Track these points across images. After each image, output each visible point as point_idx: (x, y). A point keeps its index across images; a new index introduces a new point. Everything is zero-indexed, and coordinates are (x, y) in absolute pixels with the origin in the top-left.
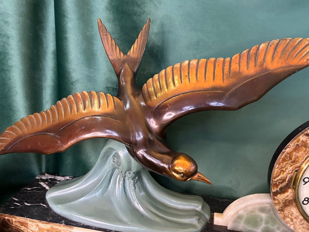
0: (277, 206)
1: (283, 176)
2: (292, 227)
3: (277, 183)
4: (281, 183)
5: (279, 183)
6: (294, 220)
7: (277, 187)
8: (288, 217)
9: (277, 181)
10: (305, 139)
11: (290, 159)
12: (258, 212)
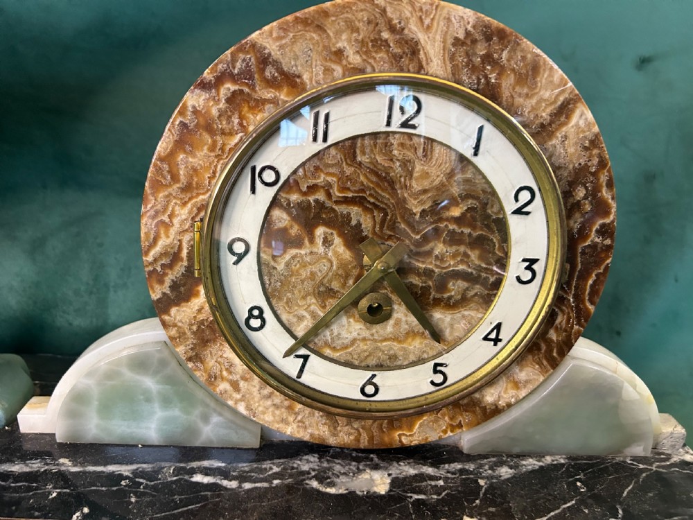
0: (178, 346)
1: (168, 241)
3: (159, 269)
4: (170, 266)
5: (163, 265)
6: (242, 384)
7: (161, 282)
8: (222, 378)
9: (155, 260)
10: (201, 102)
11: (175, 178)
12: (128, 375)
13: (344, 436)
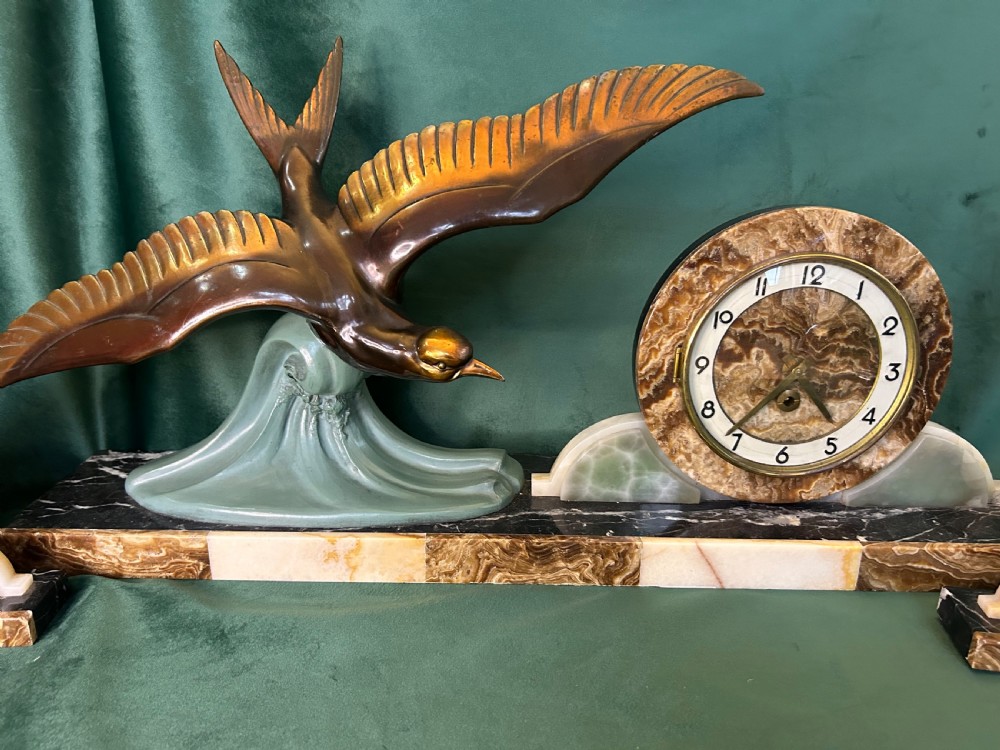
0: (653, 430)
1: (656, 360)
2: (691, 474)
3: (648, 379)
4: (655, 377)
5: (650, 376)
6: (693, 456)
7: (648, 387)
8: (680, 452)
9: (646, 373)
10: (688, 275)
11: (665, 321)
12: (617, 450)
13: (761, 494)
